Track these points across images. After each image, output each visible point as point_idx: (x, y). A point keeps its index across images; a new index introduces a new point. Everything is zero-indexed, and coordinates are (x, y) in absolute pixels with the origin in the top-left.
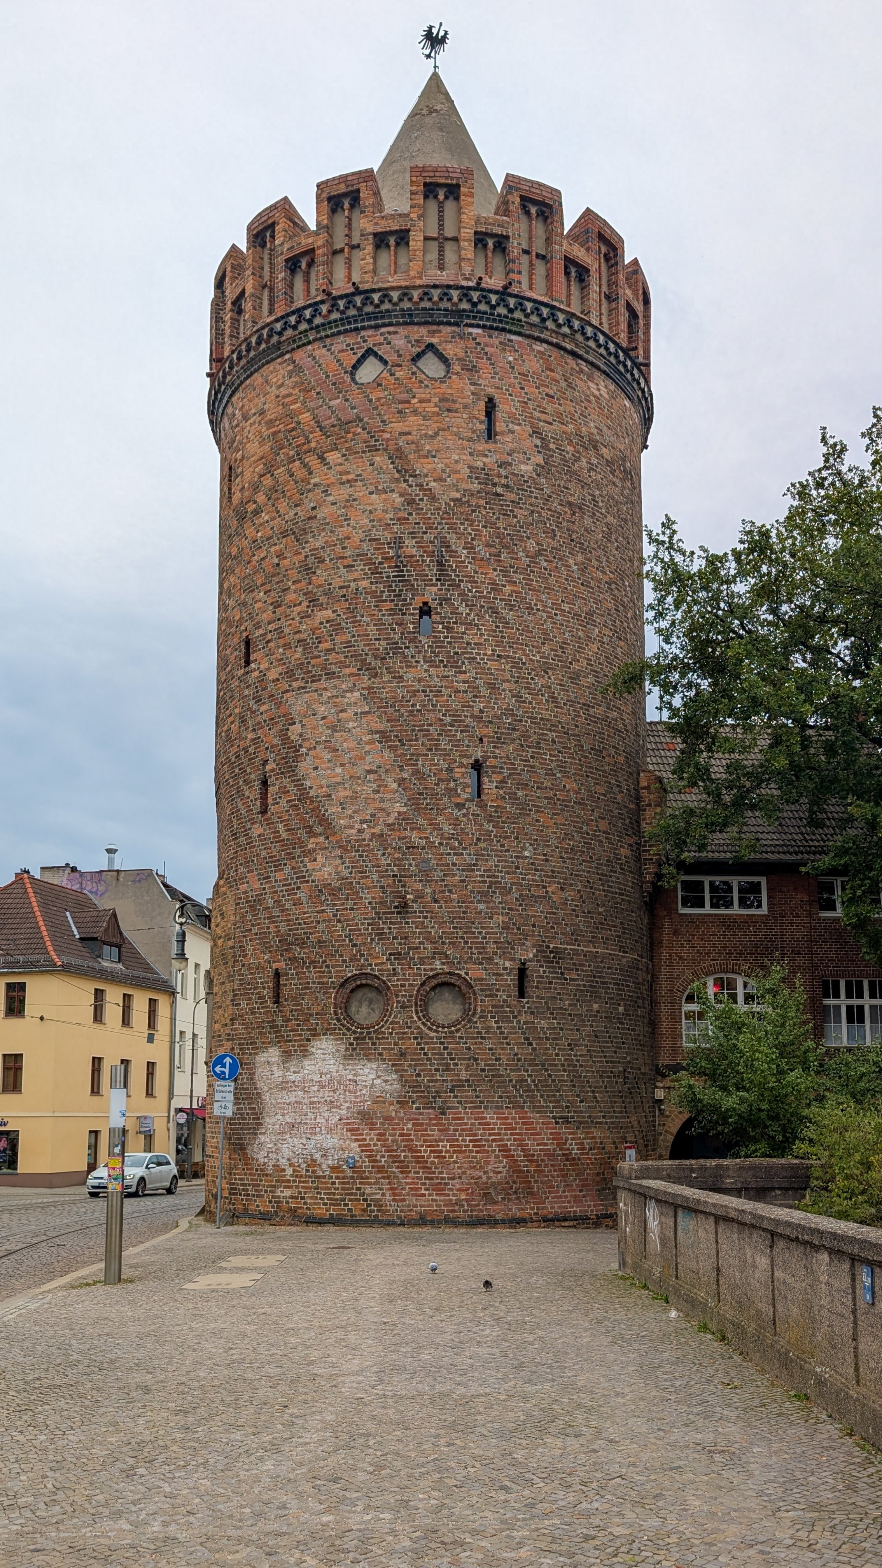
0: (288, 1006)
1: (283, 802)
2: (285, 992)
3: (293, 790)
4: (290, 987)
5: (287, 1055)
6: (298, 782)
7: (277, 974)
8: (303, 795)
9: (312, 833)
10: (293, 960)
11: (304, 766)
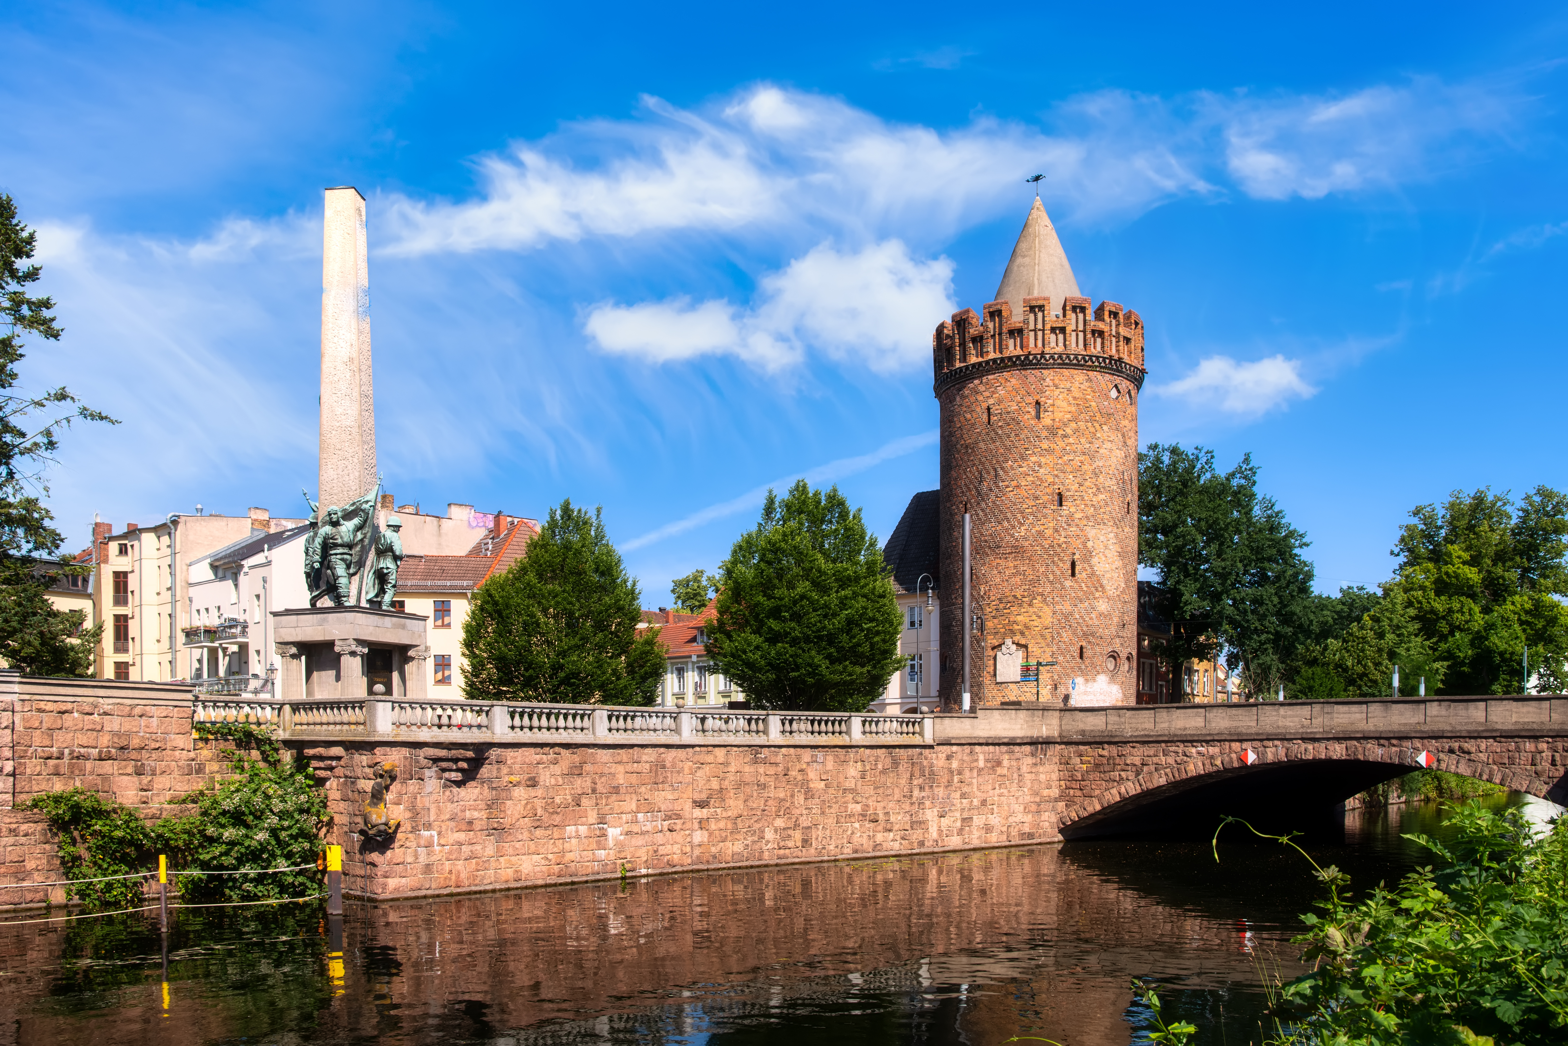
0: (1087, 661)
1: (1084, 574)
2: (1085, 655)
3: (1089, 570)
4: (1087, 653)
5: (1087, 680)
6: (1091, 567)
7: (1081, 648)
8: (1093, 573)
9: (1097, 590)
10: (1089, 642)
11: (1094, 561)
